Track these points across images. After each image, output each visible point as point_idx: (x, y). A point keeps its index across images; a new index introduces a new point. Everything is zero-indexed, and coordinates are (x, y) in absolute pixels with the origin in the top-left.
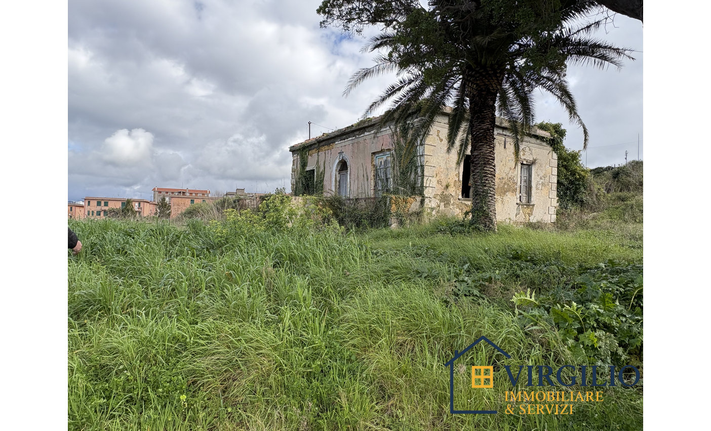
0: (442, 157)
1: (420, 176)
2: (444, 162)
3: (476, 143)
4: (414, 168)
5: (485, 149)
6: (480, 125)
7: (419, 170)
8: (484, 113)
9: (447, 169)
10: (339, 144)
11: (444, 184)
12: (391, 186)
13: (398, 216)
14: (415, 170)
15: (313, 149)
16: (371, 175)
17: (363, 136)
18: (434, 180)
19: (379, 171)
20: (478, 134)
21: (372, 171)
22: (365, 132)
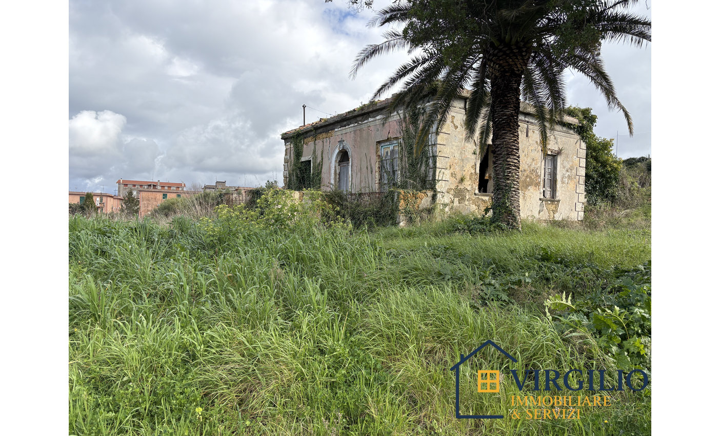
0: (456, 146)
1: (432, 168)
2: (459, 152)
3: (498, 130)
4: (425, 159)
5: (509, 138)
6: (502, 111)
7: (431, 161)
8: (507, 97)
9: (463, 160)
10: (338, 131)
11: (459, 177)
12: (399, 179)
13: (407, 212)
14: (427, 161)
15: (310, 137)
16: (376, 167)
17: (367, 123)
18: (448, 172)
19: (385, 162)
20: (501, 121)
21: (377, 163)
22: (369, 117)
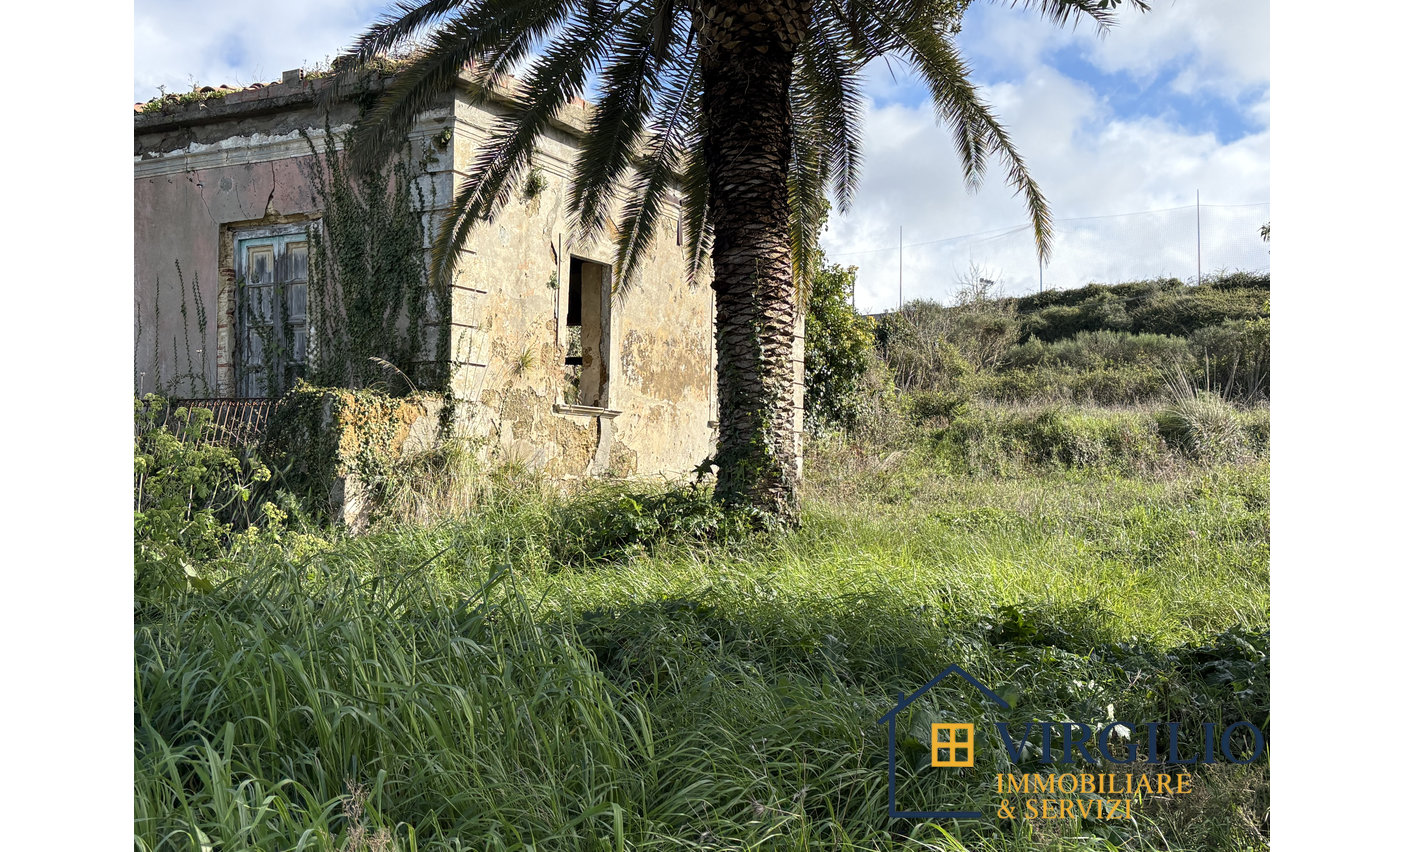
0: (504, 260)
1: (435, 325)
2: (513, 278)
4: (407, 293)
5: (768, 246)
6: (747, 162)
7: (431, 301)
8: (761, 118)
11: (513, 355)
12: (310, 347)
13: (366, 467)
14: (416, 299)
16: (220, 308)
17: (181, 157)
18: (483, 339)
19: (253, 294)
20: (745, 192)
21: (225, 296)
22: (190, 139)
